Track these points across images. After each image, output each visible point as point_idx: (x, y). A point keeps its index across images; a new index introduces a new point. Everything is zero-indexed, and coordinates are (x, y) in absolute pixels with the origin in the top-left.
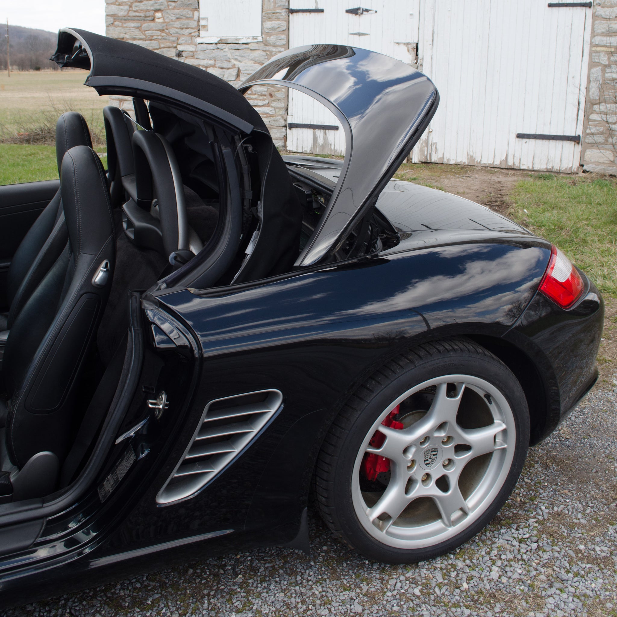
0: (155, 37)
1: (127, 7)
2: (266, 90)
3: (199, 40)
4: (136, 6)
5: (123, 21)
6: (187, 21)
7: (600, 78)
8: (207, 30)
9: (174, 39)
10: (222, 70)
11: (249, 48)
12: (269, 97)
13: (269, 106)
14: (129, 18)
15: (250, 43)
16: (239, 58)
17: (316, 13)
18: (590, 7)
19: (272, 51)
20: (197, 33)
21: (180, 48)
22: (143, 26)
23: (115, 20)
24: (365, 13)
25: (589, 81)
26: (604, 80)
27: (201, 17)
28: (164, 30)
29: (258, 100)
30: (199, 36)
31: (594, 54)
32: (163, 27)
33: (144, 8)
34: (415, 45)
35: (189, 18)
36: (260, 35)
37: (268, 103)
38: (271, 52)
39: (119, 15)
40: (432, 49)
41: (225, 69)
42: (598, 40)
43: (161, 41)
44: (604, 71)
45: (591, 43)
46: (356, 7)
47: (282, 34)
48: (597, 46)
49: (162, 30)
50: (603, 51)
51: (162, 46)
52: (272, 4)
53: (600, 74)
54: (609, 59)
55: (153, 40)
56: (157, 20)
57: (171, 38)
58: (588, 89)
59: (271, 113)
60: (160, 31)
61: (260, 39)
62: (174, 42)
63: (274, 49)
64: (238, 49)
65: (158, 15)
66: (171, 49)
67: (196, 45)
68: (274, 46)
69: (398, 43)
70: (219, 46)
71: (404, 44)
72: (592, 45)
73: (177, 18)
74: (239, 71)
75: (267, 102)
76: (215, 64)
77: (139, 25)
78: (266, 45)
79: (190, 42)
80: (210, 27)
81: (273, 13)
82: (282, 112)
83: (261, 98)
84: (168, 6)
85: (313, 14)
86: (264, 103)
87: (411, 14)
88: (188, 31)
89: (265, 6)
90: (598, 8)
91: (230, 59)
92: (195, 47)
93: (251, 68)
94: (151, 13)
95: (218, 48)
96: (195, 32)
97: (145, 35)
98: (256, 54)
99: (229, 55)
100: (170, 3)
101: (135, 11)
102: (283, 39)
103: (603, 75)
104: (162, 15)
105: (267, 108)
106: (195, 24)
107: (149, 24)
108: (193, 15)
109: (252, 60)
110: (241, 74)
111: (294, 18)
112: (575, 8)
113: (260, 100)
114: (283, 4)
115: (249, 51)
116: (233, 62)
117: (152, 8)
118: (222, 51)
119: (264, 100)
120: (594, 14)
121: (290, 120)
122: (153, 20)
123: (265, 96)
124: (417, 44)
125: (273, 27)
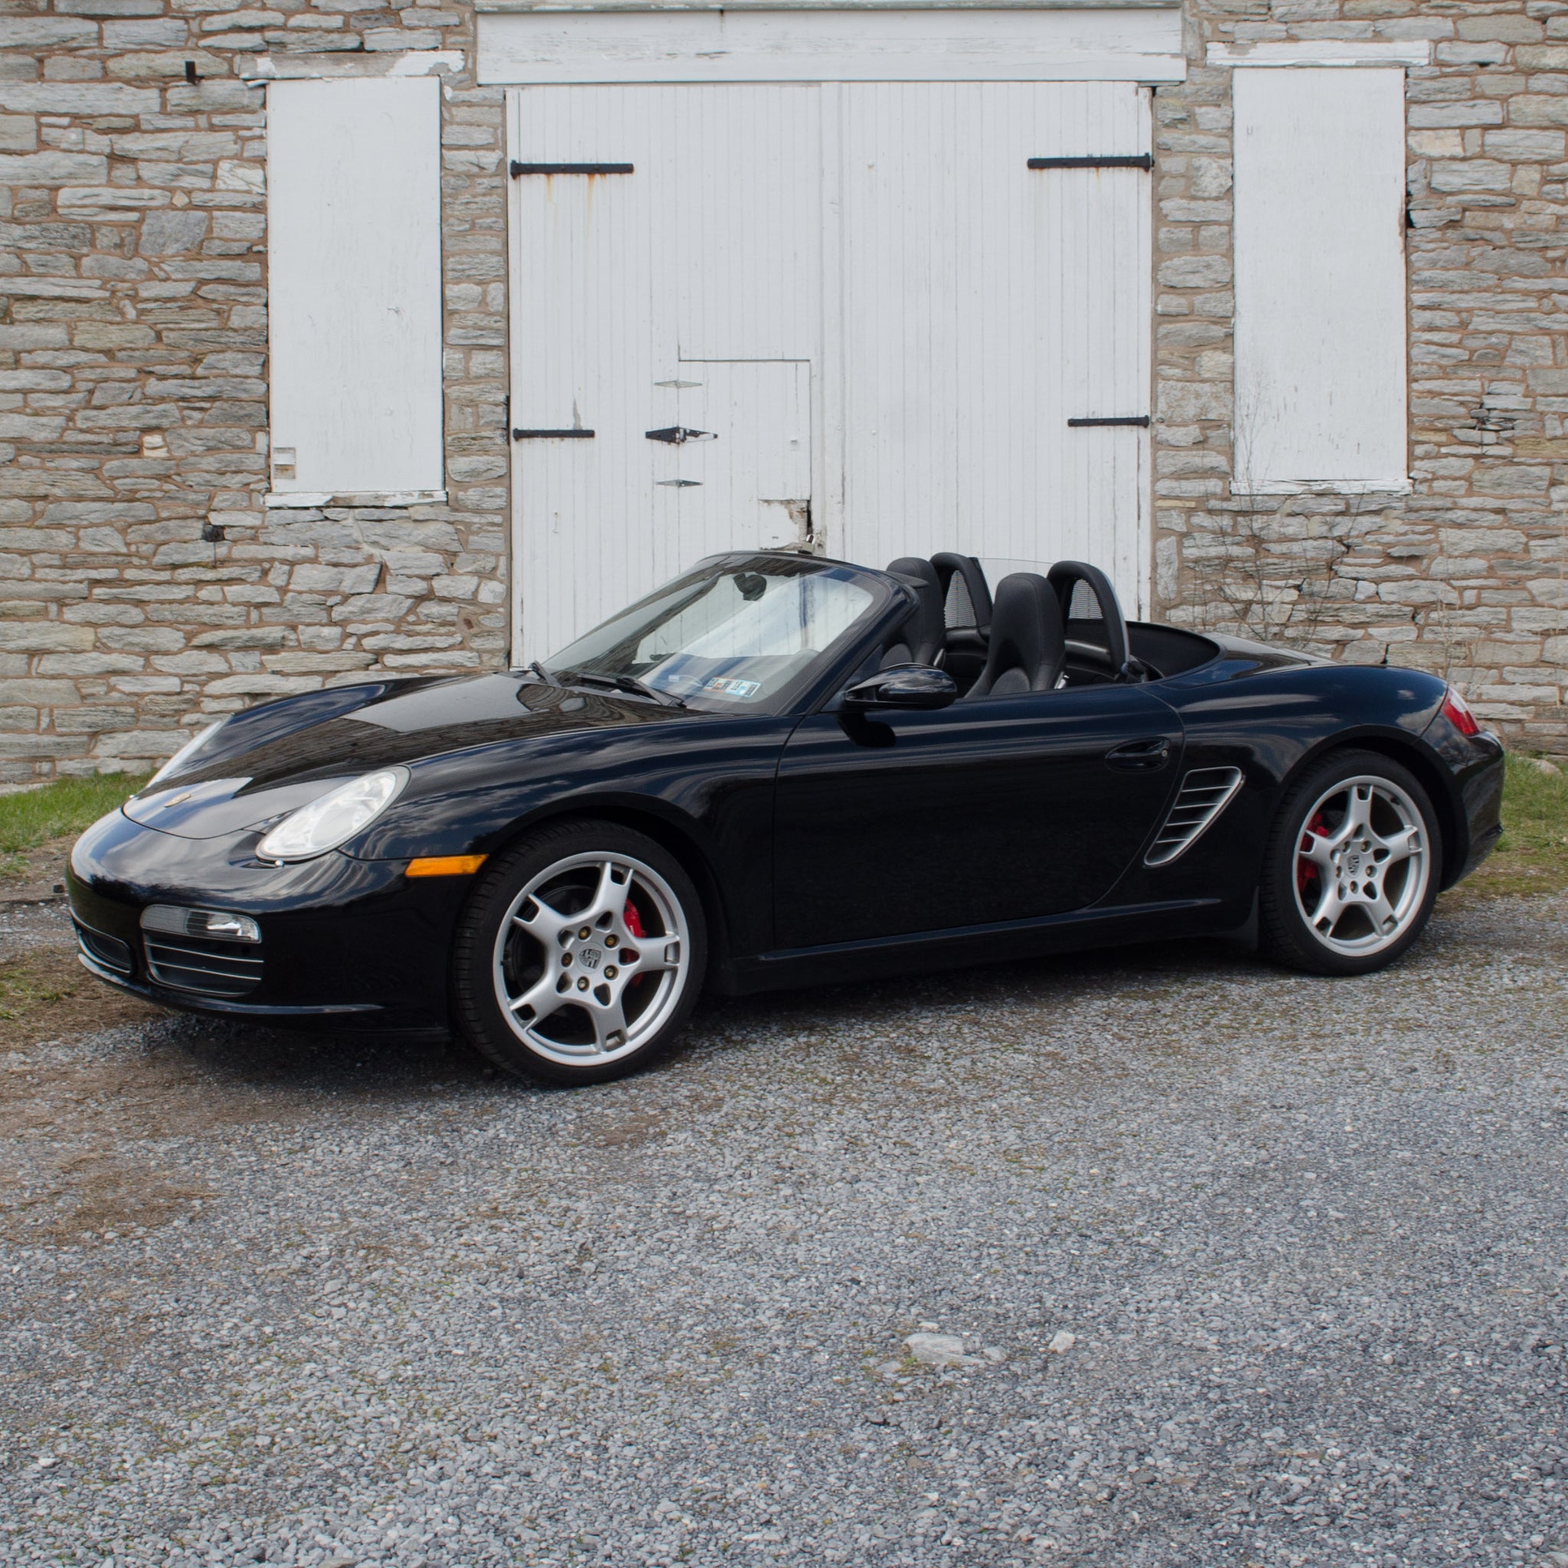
0: (147, 494)
1: (59, 421)
2: (455, 611)
3: (271, 500)
4: (87, 419)
5: (44, 455)
6: (236, 456)
7: (1175, 557)
8: (294, 477)
9: (201, 497)
10: (336, 570)
11: (409, 518)
12: (465, 628)
13: (462, 649)
14: (65, 447)
15: (412, 506)
16: (383, 541)
17: (576, 439)
18: (1146, 426)
19: (472, 524)
20: (265, 485)
21: (216, 519)
22: (108, 466)
23: (19, 451)
24: (689, 438)
25: (1154, 567)
26: (1183, 560)
27: (274, 444)
28: (169, 477)
29: (433, 635)
30: (269, 490)
31: (1160, 514)
32: (169, 469)
33: (110, 423)
34: (804, 505)
35: (243, 447)
36: (439, 485)
37: (461, 642)
38: (468, 525)
39: (35, 439)
40: (842, 511)
41: (345, 566)
42: (1164, 486)
43: (160, 503)
44: (1180, 546)
45: (1154, 492)
46: (669, 425)
47: (496, 485)
48: (1165, 497)
49: (165, 478)
50: (1174, 508)
51: (164, 514)
52: (471, 420)
53: (1174, 550)
54: (1188, 521)
55: (138, 500)
56: (146, 453)
57: (192, 496)
58: (1154, 581)
59: (470, 665)
60: (159, 479)
61: (440, 496)
62: (198, 504)
63: (476, 519)
64: (380, 521)
65: (154, 439)
66: (189, 522)
67: (263, 512)
68: (478, 511)
69: (768, 501)
70: (327, 513)
71: (781, 502)
72: (1156, 497)
73: (209, 449)
74: (383, 569)
75: (458, 638)
76: (317, 557)
77: (95, 464)
78: (457, 510)
79: (245, 504)
80: (299, 470)
81: (474, 439)
82: (499, 661)
83: (443, 630)
84: (183, 419)
85: (568, 441)
86: (451, 641)
87: (794, 442)
88: (240, 478)
89: (452, 424)
90: (1161, 427)
91: (357, 542)
92: (260, 516)
93: (417, 563)
94: (133, 436)
95: (327, 518)
96: (261, 480)
97: (113, 488)
98: (430, 529)
99: (357, 535)
100: (187, 412)
101: (82, 431)
102: (500, 496)
103: (1180, 553)
104: (164, 440)
105: (459, 653)
106: (262, 461)
107: (126, 461)
108: (254, 441)
109: (417, 544)
110: (388, 577)
111: (521, 450)
112: (1118, 428)
113: (441, 635)
114: (496, 418)
115: (411, 525)
116: (367, 549)
117: (135, 424)
118: (337, 526)
119: (451, 634)
120: (1153, 439)
122: (137, 452)
123: (453, 624)
124: (809, 502)
125: (473, 470)
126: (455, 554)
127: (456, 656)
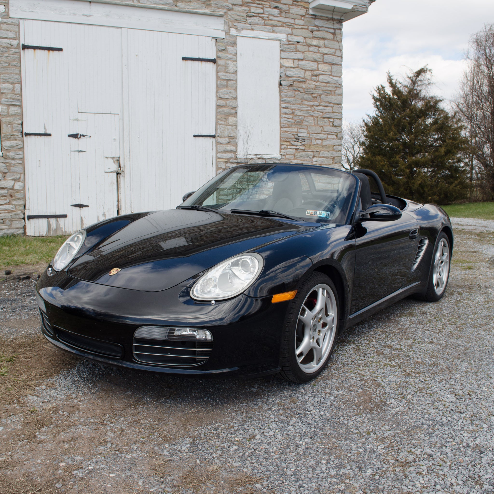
2: (6, 192)
12: (10, 197)
13: (9, 204)
17: (45, 137)
18: (214, 138)
19: (12, 163)
24: (82, 137)
31: (218, 163)
37: (9, 202)
38: (10, 164)
40: (130, 160)
42: (219, 155)
45: (216, 157)
46: (75, 133)
47: (20, 151)
48: (219, 158)
50: (222, 161)
52: (10, 129)
54: (225, 165)
59: (12, 209)
63: (13, 162)
68: (13, 159)
69: (107, 157)
71: (111, 158)
72: (217, 158)
75: (8, 201)
78: (6, 159)
81: (11, 135)
82: (22, 208)
83: (2, 198)
85: (43, 137)
86: (5, 202)
87: (115, 139)
89: (4, 130)
90: (218, 138)
102: (20, 154)
105: (8, 206)
111: (27, 139)
112: (207, 138)
113: (2, 200)
114: (19, 129)
119: (5, 200)
120: (216, 142)
121: (27, 213)
123: (6, 196)
124: (119, 158)
125: (12, 146)
126: (6, 173)
127: (7, 207)
